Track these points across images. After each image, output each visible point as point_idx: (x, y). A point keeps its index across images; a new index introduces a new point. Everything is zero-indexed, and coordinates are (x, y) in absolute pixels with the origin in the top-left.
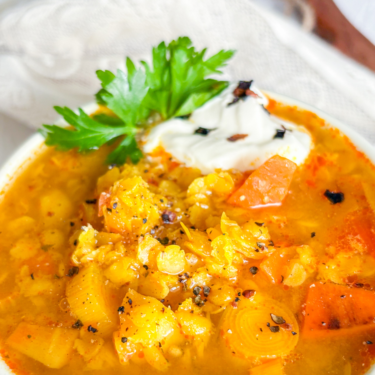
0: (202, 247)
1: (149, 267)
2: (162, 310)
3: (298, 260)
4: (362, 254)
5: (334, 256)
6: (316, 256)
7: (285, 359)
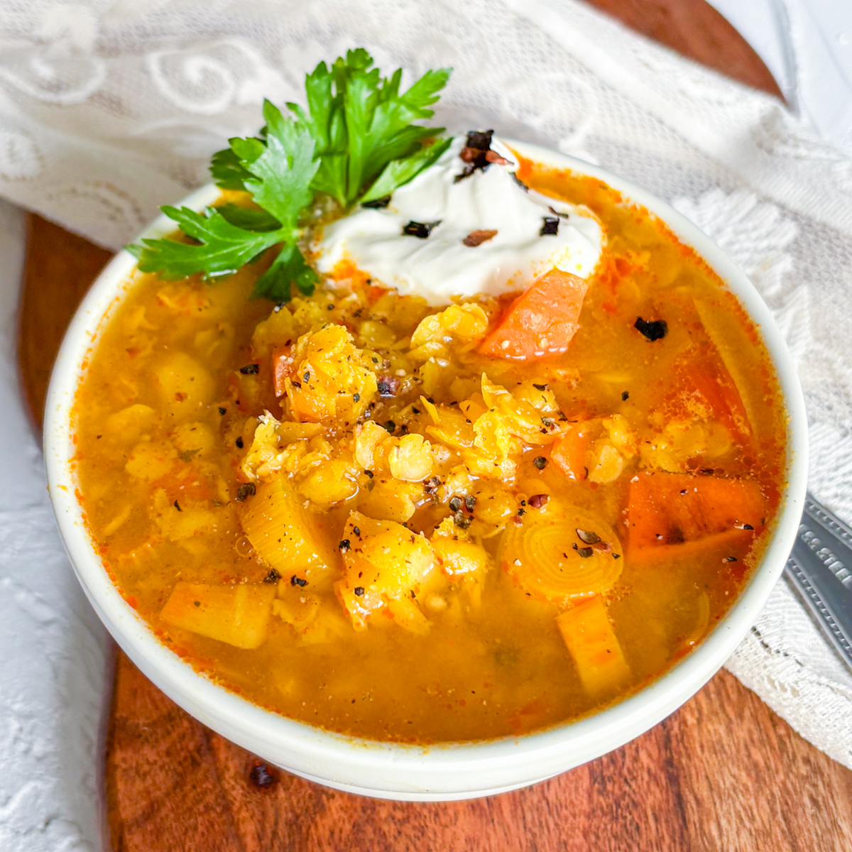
0: (458, 433)
1: (374, 473)
2: (411, 539)
3: (607, 440)
4: (706, 420)
5: (662, 428)
6: (634, 431)
7: (608, 596)
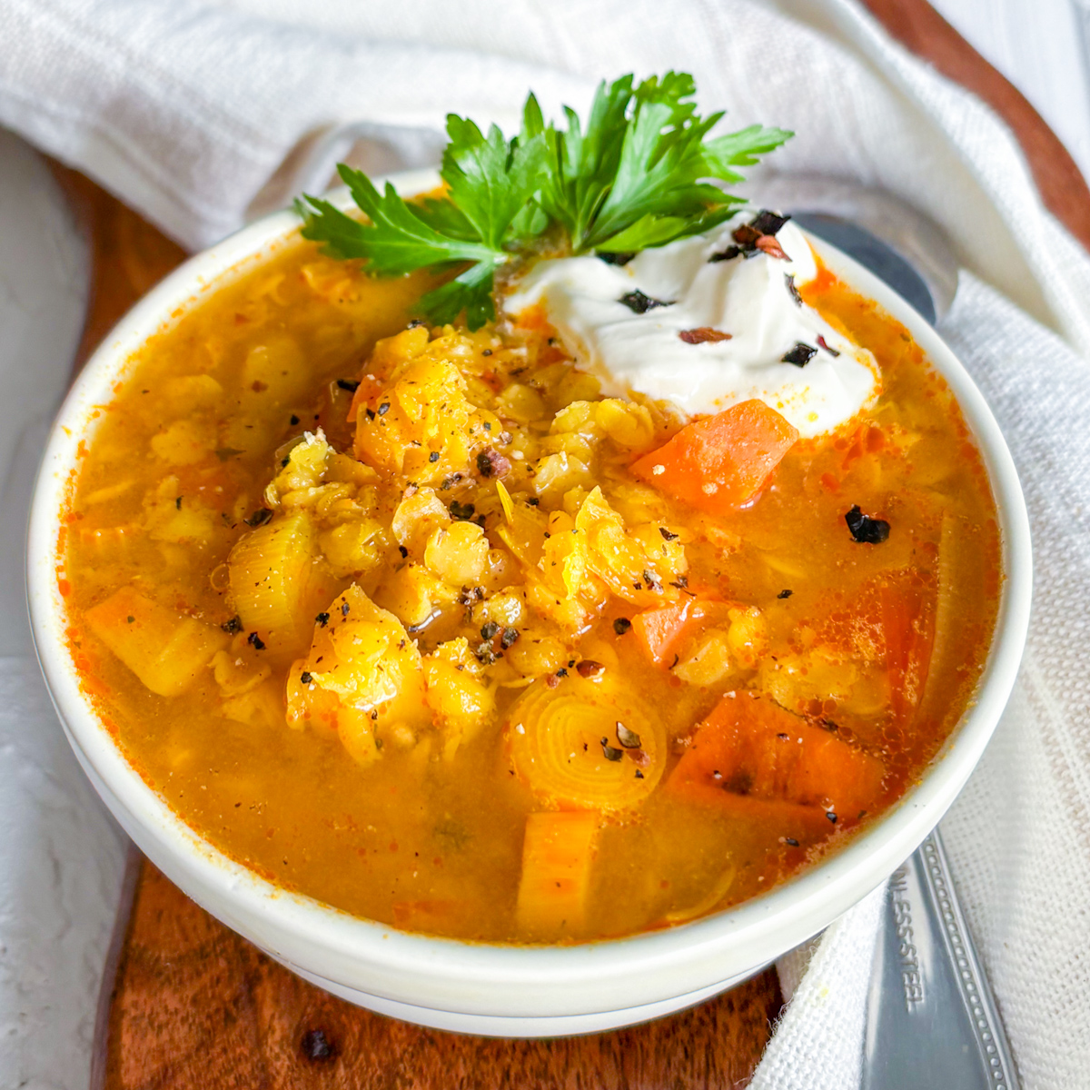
0: (527, 544)
1: (409, 553)
2: (400, 643)
3: (724, 633)
4: (867, 664)
5: (804, 649)
6: (765, 638)
7: (608, 817)
